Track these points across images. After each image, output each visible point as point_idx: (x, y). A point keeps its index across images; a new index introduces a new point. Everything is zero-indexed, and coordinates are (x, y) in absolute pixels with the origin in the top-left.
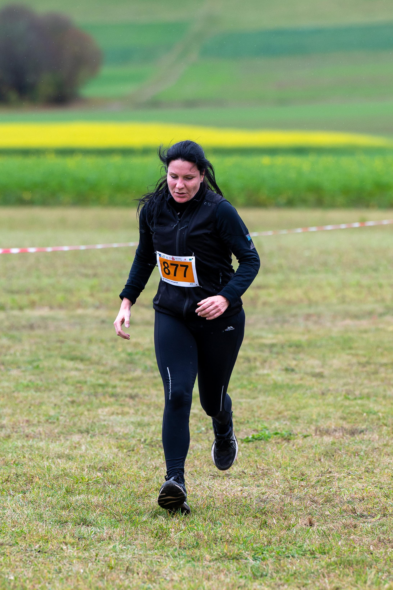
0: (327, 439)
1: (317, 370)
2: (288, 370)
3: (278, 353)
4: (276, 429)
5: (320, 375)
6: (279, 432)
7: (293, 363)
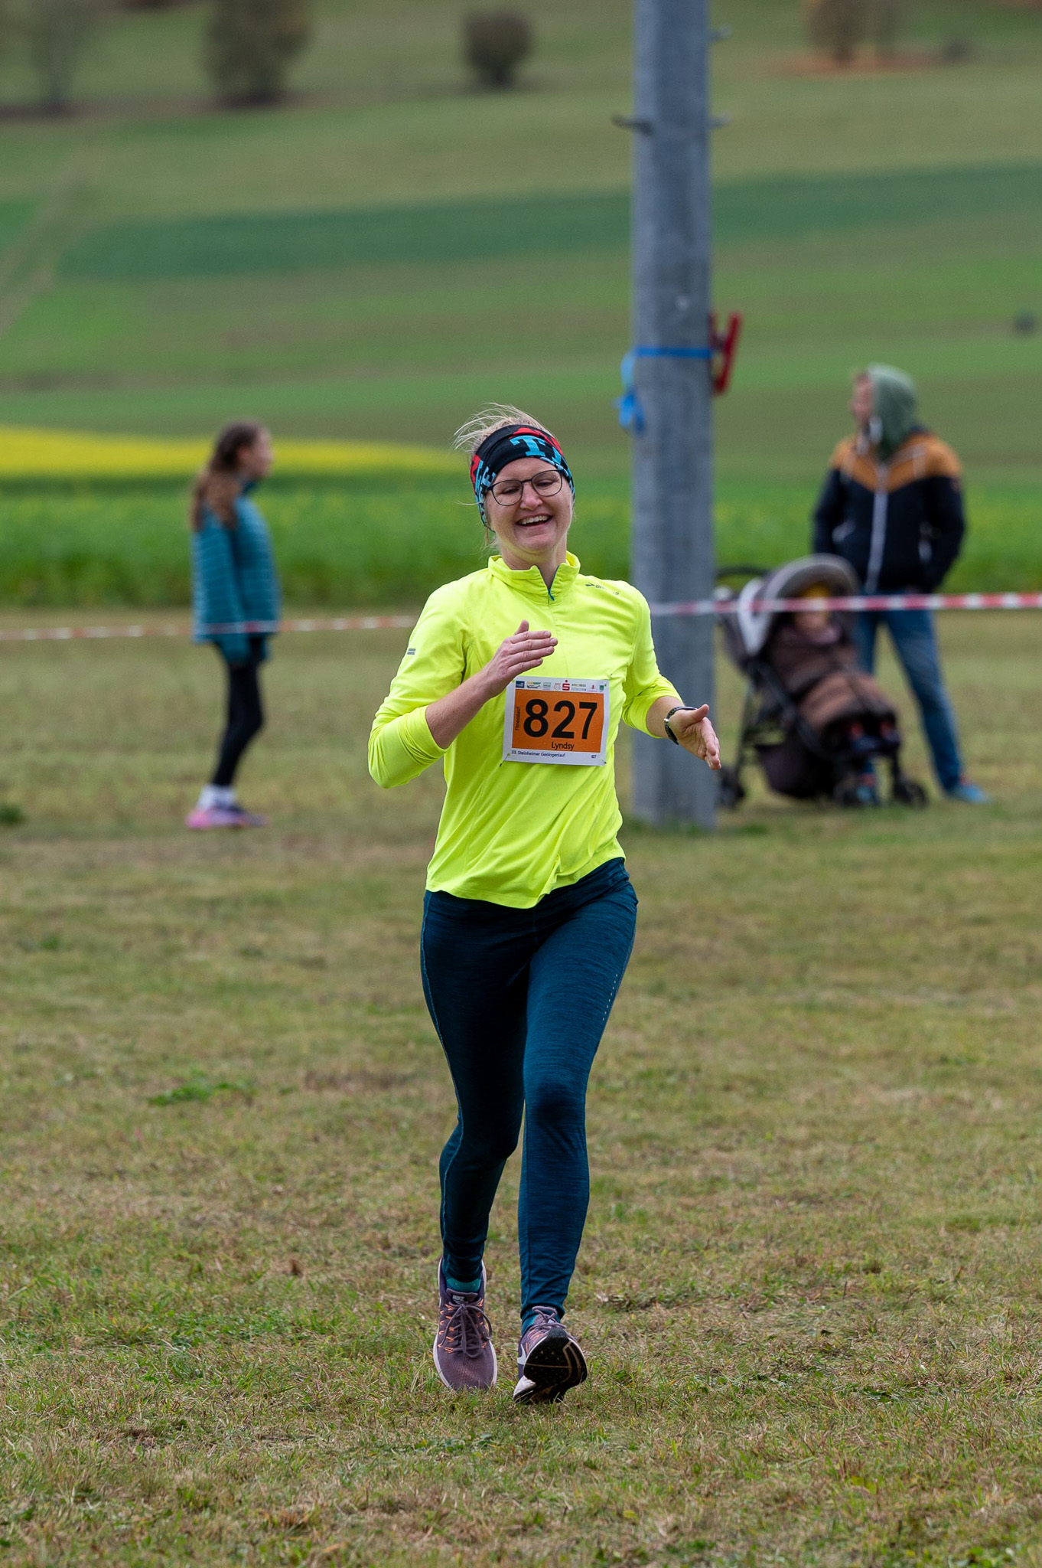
0: (331, 1096)
1: (311, 953)
2: (250, 953)
3: (227, 918)
4: (223, 1076)
5: (317, 964)
6: (229, 1081)
7: (259, 939)
